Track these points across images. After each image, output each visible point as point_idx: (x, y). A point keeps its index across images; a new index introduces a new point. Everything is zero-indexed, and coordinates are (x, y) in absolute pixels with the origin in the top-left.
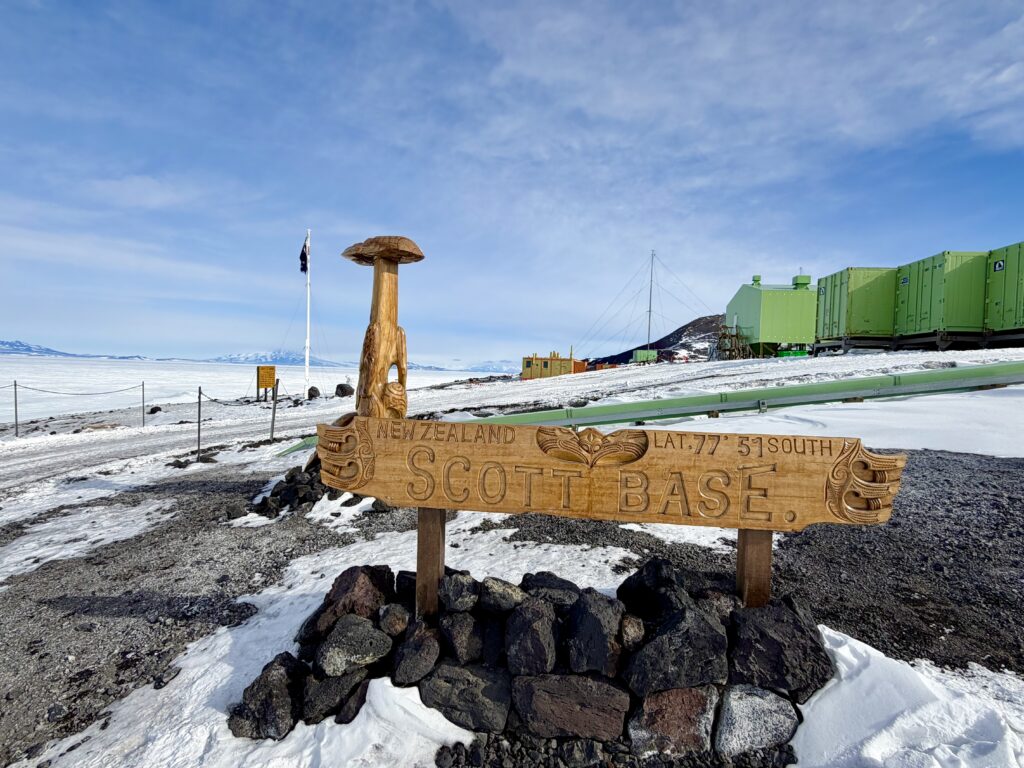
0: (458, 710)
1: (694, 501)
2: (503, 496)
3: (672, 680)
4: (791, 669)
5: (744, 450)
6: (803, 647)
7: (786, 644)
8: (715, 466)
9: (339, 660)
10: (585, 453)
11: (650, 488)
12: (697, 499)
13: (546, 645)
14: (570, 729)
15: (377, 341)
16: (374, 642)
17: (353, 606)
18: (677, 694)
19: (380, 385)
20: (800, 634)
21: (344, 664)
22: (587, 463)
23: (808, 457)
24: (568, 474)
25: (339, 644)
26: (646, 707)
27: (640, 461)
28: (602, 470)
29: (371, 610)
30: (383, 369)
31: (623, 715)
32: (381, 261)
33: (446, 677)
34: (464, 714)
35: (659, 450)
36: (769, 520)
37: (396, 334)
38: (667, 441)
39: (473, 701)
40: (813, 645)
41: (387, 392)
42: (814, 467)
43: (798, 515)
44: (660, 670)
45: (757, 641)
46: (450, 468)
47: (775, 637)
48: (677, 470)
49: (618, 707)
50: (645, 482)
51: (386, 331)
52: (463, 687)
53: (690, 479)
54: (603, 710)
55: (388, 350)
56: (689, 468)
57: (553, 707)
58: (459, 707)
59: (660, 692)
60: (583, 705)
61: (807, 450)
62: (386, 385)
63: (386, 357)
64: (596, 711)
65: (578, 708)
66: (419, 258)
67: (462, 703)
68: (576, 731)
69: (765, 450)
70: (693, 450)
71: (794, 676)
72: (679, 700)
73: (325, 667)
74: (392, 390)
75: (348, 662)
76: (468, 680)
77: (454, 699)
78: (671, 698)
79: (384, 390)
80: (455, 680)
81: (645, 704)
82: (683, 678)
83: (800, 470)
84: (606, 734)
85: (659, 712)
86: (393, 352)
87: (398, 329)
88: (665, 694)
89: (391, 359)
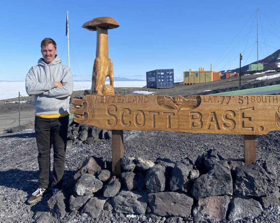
0: (128, 206)
1: (221, 124)
2: (144, 124)
3: (210, 193)
4: (258, 188)
5: (241, 101)
6: (263, 179)
7: (256, 178)
8: (229, 109)
9: (82, 189)
10: (176, 105)
11: (202, 119)
12: (222, 122)
13: (161, 181)
14: (170, 212)
15: (99, 65)
16: (96, 183)
17: (88, 170)
18: (212, 198)
19: (101, 86)
20: (262, 174)
21: (84, 191)
22: (177, 110)
23: (267, 104)
24: (169, 114)
25: (83, 183)
26: (200, 203)
27: (198, 108)
28: (183, 112)
29: (95, 172)
30: (102, 78)
31: (191, 207)
32: (100, 29)
33: (123, 195)
34: (129, 208)
35: (206, 103)
36: (253, 130)
37: (108, 62)
38: (209, 99)
39: (133, 203)
40: (267, 179)
41: (105, 89)
42: (270, 107)
43: (265, 128)
44: (204, 188)
45: (244, 177)
46: (123, 114)
47: (252, 175)
48: (213, 111)
49: (189, 203)
50: (200, 116)
51: (103, 61)
52: (129, 198)
53: (219, 114)
54: (183, 205)
55: (105, 69)
56: (218, 110)
57: (163, 204)
58: (128, 205)
59: (205, 197)
60: (175, 203)
61: (267, 101)
62: (104, 86)
63: (104, 73)
64: (180, 205)
65: (173, 204)
66: (117, 26)
67: (129, 204)
68: (172, 213)
69: (250, 101)
70: (220, 103)
71: (259, 190)
72: (213, 200)
73: (77, 191)
74: (107, 88)
75: (86, 190)
76: (131, 196)
77: (126, 203)
78: (209, 200)
79: (103, 89)
80: (127, 196)
81: (199, 202)
82: (214, 191)
83: (264, 109)
84: (184, 214)
85: (205, 205)
86: (107, 70)
87: (109, 60)
88: (207, 198)
89: (106, 74)
